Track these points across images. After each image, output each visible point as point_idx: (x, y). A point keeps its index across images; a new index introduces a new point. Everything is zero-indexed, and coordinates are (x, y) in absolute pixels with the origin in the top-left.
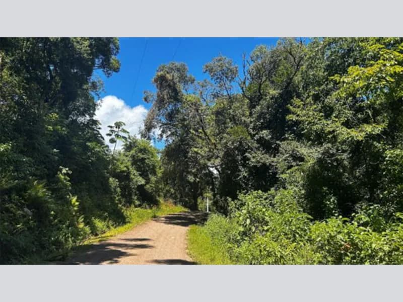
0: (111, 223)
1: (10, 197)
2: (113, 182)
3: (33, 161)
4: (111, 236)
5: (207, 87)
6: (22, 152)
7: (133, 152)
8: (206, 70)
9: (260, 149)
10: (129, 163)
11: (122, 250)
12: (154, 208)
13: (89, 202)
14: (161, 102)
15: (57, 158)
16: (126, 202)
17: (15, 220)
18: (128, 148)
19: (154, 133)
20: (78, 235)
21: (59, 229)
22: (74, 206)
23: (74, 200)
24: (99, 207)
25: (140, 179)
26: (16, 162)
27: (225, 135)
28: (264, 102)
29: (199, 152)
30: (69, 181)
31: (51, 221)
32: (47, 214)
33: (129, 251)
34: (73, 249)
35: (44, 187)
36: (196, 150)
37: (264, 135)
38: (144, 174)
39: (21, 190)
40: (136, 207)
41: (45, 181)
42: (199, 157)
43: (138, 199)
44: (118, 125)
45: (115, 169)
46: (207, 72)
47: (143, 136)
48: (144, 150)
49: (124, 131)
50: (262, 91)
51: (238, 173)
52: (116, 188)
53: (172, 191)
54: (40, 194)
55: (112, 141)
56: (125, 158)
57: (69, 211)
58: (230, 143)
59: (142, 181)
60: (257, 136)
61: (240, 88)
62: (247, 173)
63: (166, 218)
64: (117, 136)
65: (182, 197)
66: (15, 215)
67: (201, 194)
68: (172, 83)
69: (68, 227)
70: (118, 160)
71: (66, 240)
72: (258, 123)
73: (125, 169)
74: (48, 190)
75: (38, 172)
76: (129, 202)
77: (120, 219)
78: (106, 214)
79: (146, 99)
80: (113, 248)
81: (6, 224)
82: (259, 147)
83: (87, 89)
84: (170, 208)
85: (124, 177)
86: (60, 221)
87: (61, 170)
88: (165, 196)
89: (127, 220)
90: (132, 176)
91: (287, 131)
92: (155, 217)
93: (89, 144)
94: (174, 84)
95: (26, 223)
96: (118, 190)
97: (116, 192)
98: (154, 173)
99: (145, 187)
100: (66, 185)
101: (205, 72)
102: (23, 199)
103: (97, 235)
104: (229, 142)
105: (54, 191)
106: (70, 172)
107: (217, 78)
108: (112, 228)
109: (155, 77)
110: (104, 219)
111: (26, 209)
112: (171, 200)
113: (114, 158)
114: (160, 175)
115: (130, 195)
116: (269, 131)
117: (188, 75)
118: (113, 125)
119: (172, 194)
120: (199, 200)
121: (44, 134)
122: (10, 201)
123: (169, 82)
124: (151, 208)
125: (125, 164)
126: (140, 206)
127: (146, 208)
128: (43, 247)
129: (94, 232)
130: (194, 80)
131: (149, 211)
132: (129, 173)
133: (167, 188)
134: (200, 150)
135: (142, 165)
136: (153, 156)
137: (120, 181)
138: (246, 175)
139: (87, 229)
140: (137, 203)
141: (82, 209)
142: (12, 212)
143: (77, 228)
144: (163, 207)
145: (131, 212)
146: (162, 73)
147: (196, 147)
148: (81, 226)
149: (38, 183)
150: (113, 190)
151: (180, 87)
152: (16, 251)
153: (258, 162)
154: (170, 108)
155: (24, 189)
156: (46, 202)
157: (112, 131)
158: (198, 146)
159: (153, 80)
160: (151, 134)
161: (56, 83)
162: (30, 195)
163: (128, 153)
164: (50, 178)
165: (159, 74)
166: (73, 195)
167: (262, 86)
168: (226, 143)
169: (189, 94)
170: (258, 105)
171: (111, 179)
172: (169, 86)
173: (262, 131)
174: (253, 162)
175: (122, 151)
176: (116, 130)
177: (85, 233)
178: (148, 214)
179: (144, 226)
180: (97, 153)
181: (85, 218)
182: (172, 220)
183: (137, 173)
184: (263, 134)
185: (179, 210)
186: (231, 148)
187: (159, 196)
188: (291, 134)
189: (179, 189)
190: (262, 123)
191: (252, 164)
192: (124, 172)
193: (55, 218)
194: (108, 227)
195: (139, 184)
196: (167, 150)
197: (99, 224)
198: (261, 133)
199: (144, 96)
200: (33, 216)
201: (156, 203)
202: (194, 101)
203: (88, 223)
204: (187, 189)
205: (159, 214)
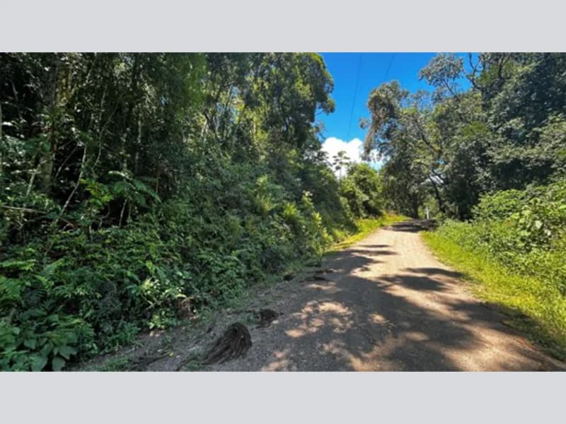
0: (347, 232)
1: (273, 216)
2: (343, 200)
3: (284, 188)
4: (351, 243)
5: (422, 98)
6: (276, 183)
7: (355, 174)
8: (423, 76)
9: (508, 142)
10: (354, 184)
11: (367, 256)
12: (380, 219)
13: (328, 217)
14: (377, 123)
15: (300, 185)
16: (355, 215)
17: (278, 234)
18: (351, 172)
19: (373, 154)
20: (325, 243)
21: (311, 239)
22: (318, 221)
23: (317, 215)
24: (336, 220)
25: (364, 196)
26: (273, 190)
27: (455, 137)
28: (509, 85)
29: (423, 162)
30: (312, 202)
31: (303, 233)
32: (300, 229)
33: (373, 257)
34: (324, 255)
35: (295, 207)
36: (418, 161)
37: (513, 125)
38: (366, 192)
39: (279, 211)
40: (364, 218)
41: (294, 202)
42: (423, 167)
43: (365, 212)
44: (340, 154)
45: (343, 190)
46: (425, 77)
47: (364, 158)
48: (364, 172)
49: (346, 158)
50: (502, 75)
51: (475, 175)
52: (345, 205)
53: (393, 203)
54: (293, 213)
55: (338, 168)
56: (349, 180)
57: (315, 224)
58: (463, 143)
59: (366, 198)
60: (501, 128)
61: (469, 81)
62: (489, 174)
63: (394, 226)
64: (341, 163)
65: (402, 208)
66: (278, 230)
67: (421, 204)
68: (386, 101)
69: (317, 237)
70: (344, 183)
71: (317, 247)
72: (502, 113)
73: (351, 189)
74: (298, 209)
75: (289, 197)
76: (358, 215)
77: (354, 229)
78: (342, 226)
79: (362, 126)
80: (357, 254)
81: (273, 237)
82: (506, 141)
83: (313, 133)
84: (393, 218)
85: (351, 196)
86: (310, 233)
87: (304, 194)
88: (387, 208)
89: (359, 229)
90: (357, 194)
91: (552, 112)
92: (382, 226)
93: (321, 171)
94: (389, 100)
95: (287, 235)
96: (348, 206)
97: (346, 208)
98: (375, 190)
99: (369, 203)
100: (309, 205)
101: (420, 80)
102: (282, 217)
103: (338, 242)
104: (461, 143)
105: (302, 210)
106: (311, 195)
107: (437, 81)
108: (349, 236)
109: (369, 100)
110: (342, 229)
111: (285, 225)
112: (392, 211)
113: (341, 182)
114: (380, 191)
115: (357, 209)
116: (520, 119)
117: (401, 90)
118: (336, 155)
119: (392, 207)
120: (420, 209)
121: (288, 168)
122: (274, 220)
123: (383, 100)
124: (376, 219)
125: (351, 185)
126: (367, 218)
127: (372, 219)
128: (301, 253)
129: (336, 240)
130: (408, 93)
131: (376, 221)
132: (354, 192)
133: (388, 202)
134: (423, 159)
135: (365, 185)
136: (372, 175)
137: (349, 199)
138: (487, 175)
139: (331, 238)
140: (365, 215)
141: (325, 223)
142: (275, 228)
143: (323, 238)
144: (388, 218)
145: (361, 223)
146: (375, 94)
147: (418, 158)
148: (326, 235)
149: (291, 205)
150: (343, 206)
151: (395, 102)
152: (283, 257)
153: (508, 158)
154: (385, 127)
155: (282, 210)
156: (298, 218)
157: (337, 160)
158: (420, 156)
159: (367, 104)
160: (371, 155)
161: (291, 130)
162: (286, 214)
163: (351, 176)
164: (298, 200)
165: (373, 96)
166: (316, 212)
167: (504, 67)
168: (458, 145)
169: (404, 108)
170: (500, 92)
171: (341, 198)
172: (384, 104)
173: (509, 121)
174: (498, 159)
175: (346, 176)
176: (339, 158)
177: (330, 241)
178: (375, 224)
179: (376, 234)
180: (329, 177)
181: (328, 230)
182: (398, 227)
183: (361, 192)
184: (510, 125)
185: (402, 219)
186: (464, 149)
187: (381, 208)
188: (558, 114)
189: (399, 202)
190: (508, 111)
191: (499, 162)
192: (350, 191)
193: (306, 230)
194: (346, 236)
195: (364, 200)
196: (387, 166)
197: (338, 233)
198: (508, 123)
199: (360, 123)
200: (291, 230)
201: (380, 214)
202: (410, 113)
203: (330, 233)
204: (406, 201)
205: (385, 223)
